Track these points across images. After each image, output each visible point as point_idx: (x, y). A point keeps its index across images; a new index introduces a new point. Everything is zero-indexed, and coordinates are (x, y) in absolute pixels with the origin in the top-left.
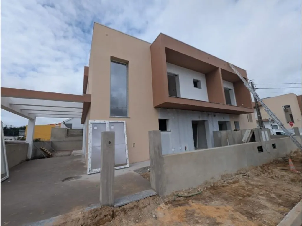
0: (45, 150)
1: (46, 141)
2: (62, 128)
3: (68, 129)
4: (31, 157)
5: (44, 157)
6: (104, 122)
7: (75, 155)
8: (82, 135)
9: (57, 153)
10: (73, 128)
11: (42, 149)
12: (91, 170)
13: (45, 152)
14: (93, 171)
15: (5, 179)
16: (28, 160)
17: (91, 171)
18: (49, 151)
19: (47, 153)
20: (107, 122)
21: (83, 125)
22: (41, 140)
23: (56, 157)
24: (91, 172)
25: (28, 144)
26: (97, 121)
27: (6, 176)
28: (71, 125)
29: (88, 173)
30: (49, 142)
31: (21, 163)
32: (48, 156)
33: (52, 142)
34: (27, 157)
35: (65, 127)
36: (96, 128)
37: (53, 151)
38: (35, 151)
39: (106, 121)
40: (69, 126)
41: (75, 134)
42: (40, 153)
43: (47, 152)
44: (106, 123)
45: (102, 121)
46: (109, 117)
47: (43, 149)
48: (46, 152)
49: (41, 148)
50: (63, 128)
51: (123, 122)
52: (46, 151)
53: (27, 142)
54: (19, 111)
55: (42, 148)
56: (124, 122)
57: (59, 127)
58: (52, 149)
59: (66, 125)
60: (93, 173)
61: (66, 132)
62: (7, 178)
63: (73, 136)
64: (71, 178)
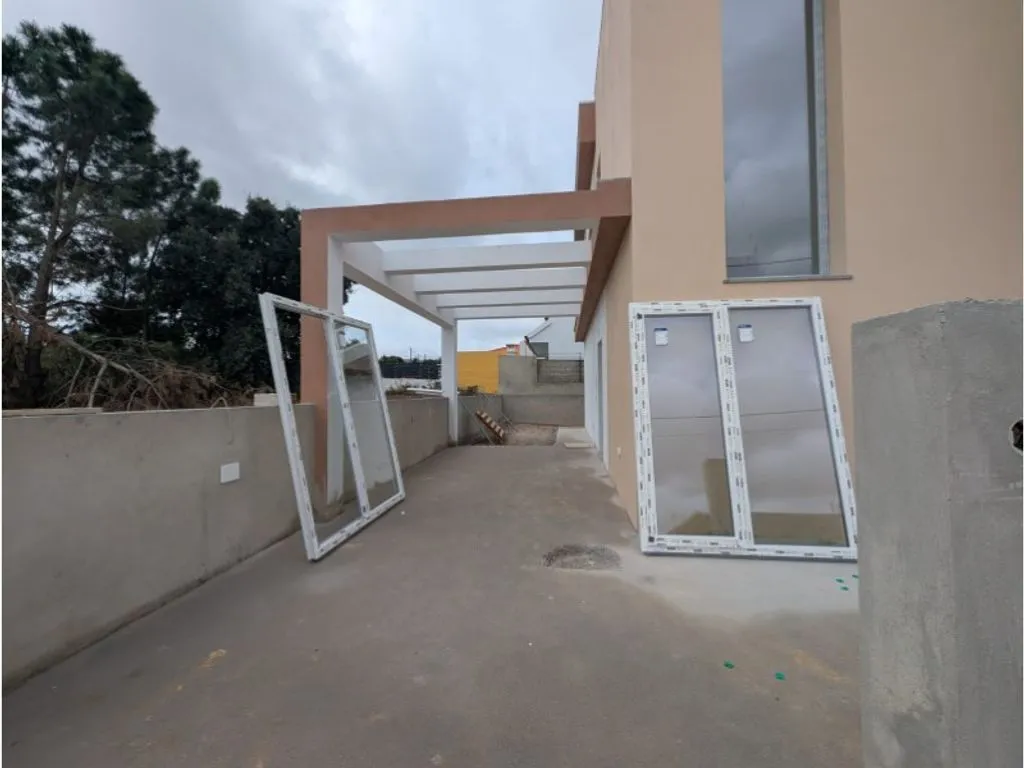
0: (488, 421)
1: (489, 395)
2: (522, 357)
3: (539, 361)
4: (459, 438)
5: (484, 441)
6: (699, 310)
7: (568, 445)
8: (581, 380)
9: (517, 431)
10: (551, 357)
11: (479, 417)
12: (656, 537)
13: (488, 426)
14: (669, 544)
15: (396, 501)
16: (451, 445)
17: (656, 543)
18: (499, 421)
19: (493, 430)
20: (718, 307)
21: (581, 344)
22: (480, 390)
23: (517, 443)
24: (659, 545)
25: (447, 399)
26: (668, 307)
27: (397, 495)
28: (545, 345)
29: (645, 546)
30: (493, 396)
31: (436, 452)
32: (499, 440)
33: (502, 397)
34: (449, 437)
35: (530, 353)
36: (661, 338)
37: (507, 422)
38: (465, 420)
39: (708, 303)
40: (539, 349)
41: (556, 374)
42: (477, 428)
43: (492, 425)
44: (711, 315)
45: (692, 306)
46: (726, 282)
47: (483, 416)
48: (490, 428)
49: (478, 413)
50: (526, 357)
51: (806, 301)
52: (491, 422)
53: (445, 395)
54: (411, 298)
55: (482, 413)
56: (816, 303)
57: (516, 353)
58: (503, 418)
59: (531, 346)
60: (666, 550)
61: (535, 368)
62: (399, 499)
63: (552, 380)
64: (576, 550)
